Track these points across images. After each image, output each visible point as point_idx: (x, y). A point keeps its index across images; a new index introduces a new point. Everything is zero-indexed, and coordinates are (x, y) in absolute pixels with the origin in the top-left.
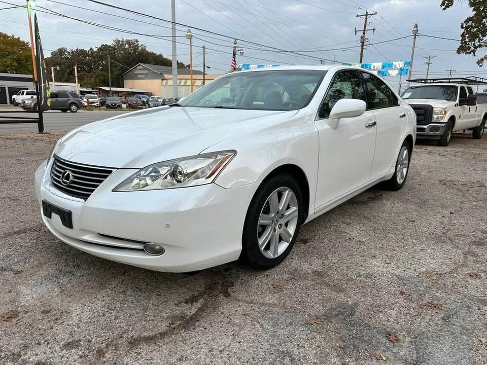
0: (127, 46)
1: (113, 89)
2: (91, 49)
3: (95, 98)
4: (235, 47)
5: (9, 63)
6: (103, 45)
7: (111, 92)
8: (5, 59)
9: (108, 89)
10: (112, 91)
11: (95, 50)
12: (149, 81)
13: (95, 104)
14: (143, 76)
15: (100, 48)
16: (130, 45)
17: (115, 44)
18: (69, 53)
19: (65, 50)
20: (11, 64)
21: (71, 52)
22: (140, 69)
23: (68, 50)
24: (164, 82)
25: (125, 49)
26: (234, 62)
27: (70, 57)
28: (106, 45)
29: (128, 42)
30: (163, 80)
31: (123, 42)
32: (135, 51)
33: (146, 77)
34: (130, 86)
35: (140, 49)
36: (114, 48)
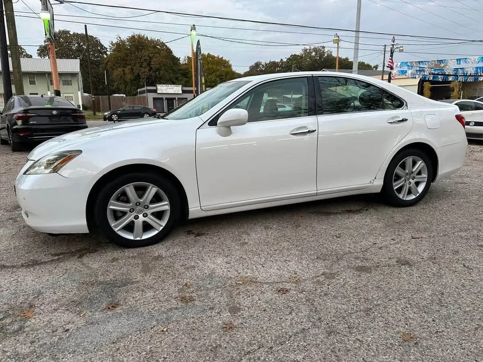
0: (314, 54)
2: (282, 60)
4: (393, 45)
5: (213, 79)
6: (292, 55)
7: (292, 100)
8: (211, 76)
9: (289, 96)
10: (293, 98)
11: (285, 60)
15: (289, 59)
16: (316, 53)
17: (302, 53)
18: (263, 65)
19: (260, 64)
20: (215, 79)
21: (264, 65)
23: (262, 64)
25: (311, 57)
26: (391, 61)
27: (263, 69)
28: (295, 55)
29: (315, 50)
31: (310, 50)
32: (320, 58)
35: (326, 55)
36: (301, 57)
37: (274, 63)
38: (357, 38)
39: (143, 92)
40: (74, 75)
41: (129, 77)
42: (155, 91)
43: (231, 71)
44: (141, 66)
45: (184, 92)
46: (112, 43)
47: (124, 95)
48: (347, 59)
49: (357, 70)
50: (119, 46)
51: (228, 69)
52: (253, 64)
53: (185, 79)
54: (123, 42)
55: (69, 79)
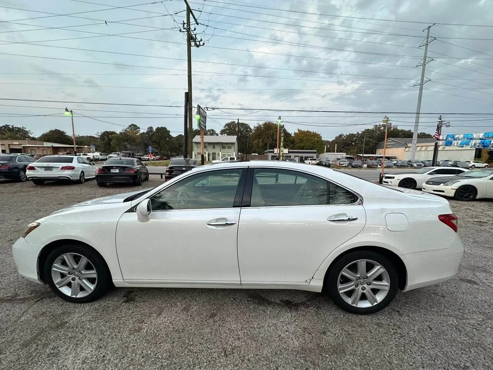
0: (382, 128)
1: (364, 155)
2: (358, 132)
3: (346, 161)
4: (440, 122)
6: (366, 130)
9: (361, 155)
11: (360, 133)
12: (395, 149)
13: (344, 165)
14: (391, 146)
15: (363, 132)
16: (385, 128)
17: (374, 128)
22: (389, 142)
24: (407, 149)
25: (380, 130)
28: (368, 129)
30: (406, 148)
31: (380, 126)
32: (388, 131)
33: (393, 146)
34: (380, 153)
35: (392, 129)
36: (373, 130)
37: (352, 134)
38: (418, 118)
39: (267, 153)
40: (233, 144)
41: (261, 144)
42: (273, 152)
43: (321, 140)
44: (268, 138)
45: (289, 152)
46: (255, 127)
47: (257, 154)
48: (410, 131)
49: (417, 138)
50: (258, 128)
51: (319, 139)
52: (338, 135)
53: (292, 145)
54: (260, 126)
55: (230, 145)
